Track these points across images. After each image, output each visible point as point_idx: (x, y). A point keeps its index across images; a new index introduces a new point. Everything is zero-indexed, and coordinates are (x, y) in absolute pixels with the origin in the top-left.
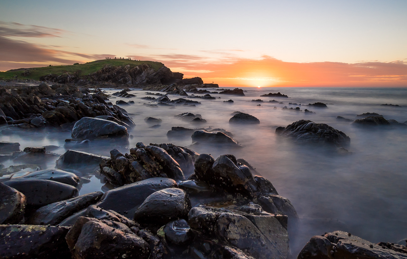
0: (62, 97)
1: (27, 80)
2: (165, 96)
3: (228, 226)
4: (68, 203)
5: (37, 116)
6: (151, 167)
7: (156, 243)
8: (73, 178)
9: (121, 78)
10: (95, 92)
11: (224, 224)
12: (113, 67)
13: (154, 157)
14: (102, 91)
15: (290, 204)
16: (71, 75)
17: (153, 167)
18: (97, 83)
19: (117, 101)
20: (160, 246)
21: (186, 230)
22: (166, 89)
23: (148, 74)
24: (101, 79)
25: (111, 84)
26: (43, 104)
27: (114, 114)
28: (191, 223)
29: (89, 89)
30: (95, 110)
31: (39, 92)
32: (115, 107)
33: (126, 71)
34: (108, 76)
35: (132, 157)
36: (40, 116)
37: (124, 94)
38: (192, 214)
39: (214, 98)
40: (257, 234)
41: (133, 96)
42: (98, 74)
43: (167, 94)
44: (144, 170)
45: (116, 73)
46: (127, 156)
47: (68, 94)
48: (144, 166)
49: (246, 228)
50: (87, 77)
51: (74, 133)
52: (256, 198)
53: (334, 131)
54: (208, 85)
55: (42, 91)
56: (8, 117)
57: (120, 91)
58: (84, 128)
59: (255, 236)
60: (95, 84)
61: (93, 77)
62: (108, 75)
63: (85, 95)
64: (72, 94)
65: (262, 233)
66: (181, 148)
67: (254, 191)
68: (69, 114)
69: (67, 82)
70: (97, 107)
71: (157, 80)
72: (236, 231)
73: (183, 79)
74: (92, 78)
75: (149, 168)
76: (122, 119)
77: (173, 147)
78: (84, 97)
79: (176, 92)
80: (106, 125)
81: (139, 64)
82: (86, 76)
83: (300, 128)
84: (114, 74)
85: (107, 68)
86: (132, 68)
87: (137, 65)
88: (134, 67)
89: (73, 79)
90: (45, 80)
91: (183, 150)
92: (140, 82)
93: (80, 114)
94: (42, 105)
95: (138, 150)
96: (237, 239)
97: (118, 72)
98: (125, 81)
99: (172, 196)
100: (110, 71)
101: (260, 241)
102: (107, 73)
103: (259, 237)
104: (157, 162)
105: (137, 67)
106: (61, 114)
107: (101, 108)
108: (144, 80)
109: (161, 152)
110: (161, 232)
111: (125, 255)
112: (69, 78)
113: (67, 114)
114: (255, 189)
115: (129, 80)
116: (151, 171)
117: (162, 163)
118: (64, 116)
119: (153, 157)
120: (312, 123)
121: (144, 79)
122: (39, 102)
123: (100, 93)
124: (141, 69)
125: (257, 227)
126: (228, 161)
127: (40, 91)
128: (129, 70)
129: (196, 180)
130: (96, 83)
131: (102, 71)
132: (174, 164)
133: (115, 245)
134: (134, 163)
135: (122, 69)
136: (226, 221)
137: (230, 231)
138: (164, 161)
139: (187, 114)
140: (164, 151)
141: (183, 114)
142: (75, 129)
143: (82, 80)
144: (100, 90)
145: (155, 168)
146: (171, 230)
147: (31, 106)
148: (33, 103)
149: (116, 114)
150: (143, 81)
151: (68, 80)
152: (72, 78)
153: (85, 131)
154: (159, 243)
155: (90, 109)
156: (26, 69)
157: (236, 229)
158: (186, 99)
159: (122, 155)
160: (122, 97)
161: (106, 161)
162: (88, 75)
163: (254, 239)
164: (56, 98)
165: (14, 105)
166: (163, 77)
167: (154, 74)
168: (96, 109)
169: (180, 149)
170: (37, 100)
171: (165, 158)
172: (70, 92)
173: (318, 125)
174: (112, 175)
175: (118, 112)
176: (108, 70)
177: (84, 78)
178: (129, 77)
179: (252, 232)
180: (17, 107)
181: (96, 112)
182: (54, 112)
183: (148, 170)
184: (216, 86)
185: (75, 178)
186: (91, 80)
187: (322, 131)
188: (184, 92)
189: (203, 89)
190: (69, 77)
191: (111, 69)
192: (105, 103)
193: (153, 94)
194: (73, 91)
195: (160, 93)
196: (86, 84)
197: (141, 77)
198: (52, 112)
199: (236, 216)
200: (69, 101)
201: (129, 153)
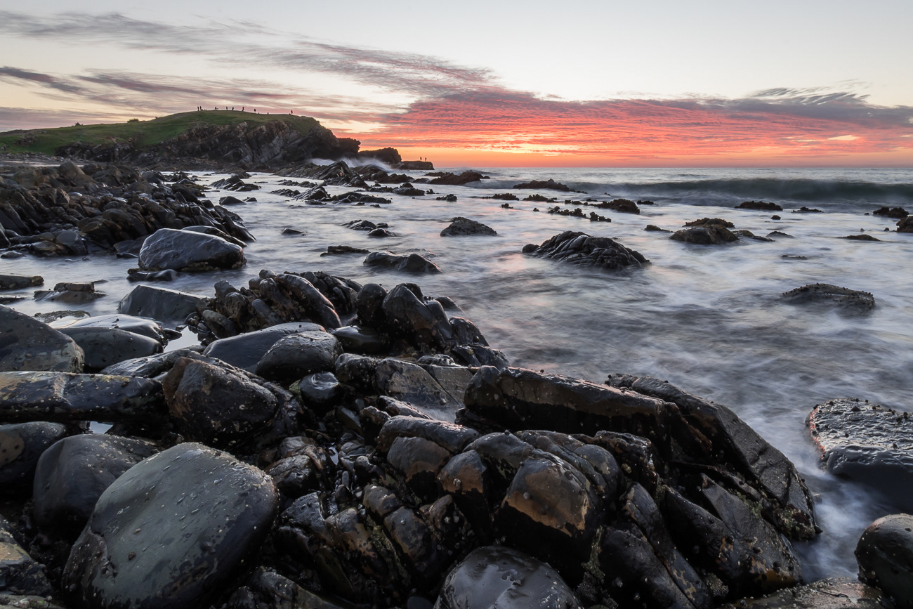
0: (108, 190)
1: (29, 154)
2: (321, 187)
3: (391, 376)
4: (150, 359)
5: (65, 228)
6: (284, 309)
7: (288, 399)
8: (152, 328)
9: (228, 151)
10: (174, 179)
11: (386, 373)
12: (212, 127)
13: (291, 293)
14: (190, 176)
15: (503, 357)
16: (122, 144)
17: (288, 308)
18: (178, 160)
19: (222, 199)
20: (293, 402)
21: (333, 385)
22: (324, 174)
23: (286, 141)
24: (186, 153)
25: (208, 162)
26: (74, 205)
27: (216, 222)
28: (339, 373)
29: (162, 173)
30: (180, 216)
31: (58, 180)
32: (219, 210)
33: (239, 136)
34: (202, 146)
35: (252, 293)
36: (70, 228)
37: (235, 183)
38: (341, 362)
39: (420, 193)
40: (436, 389)
41: (253, 187)
42: (180, 143)
43: (324, 185)
44: (272, 314)
45: (217, 140)
46: (243, 290)
47: (119, 185)
48: (273, 307)
49: (418, 381)
50: (157, 148)
51: (144, 258)
52: (448, 348)
53: (622, 249)
54: (410, 165)
55: (65, 179)
56: (8, 230)
57: (227, 177)
58: (162, 249)
59: (432, 392)
60: (174, 163)
61: (169, 148)
62: (200, 143)
63: (155, 185)
64: (129, 185)
65: (444, 389)
66: (338, 280)
67: (447, 339)
68: (129, 224)
69: (114, 158)
70: (184, 210)
71: (305, 153)
72: (403, 382)
73: (359, 151)
74: (169, 151)
75: (281, 310)
76: (234, 233)
77: (324, 277)
78: (155, 189)
79: (343, 180)
80: (203, 243)
81: (266, 120)
82: (155, 146)
83: (563, 245)
84: (215, 142)
85: (200, 130)
86: (252, 128)
87: (262, 124)
88: (255, 127)
89: (127, 151)
90: (66, 154)
91: (341, 282)
92: (270, 157)
93: (152, 223)
94: (72, 207)
95: (264, 281)
96: (403, 394)
97: (224, 137)
98: (238, 156)
99: (314, 341)
100: (205, 136)
101: (439, 398)
102: (200, 140)
103: (438, 393)
104: (296, 300)
105: (264, 127)
106: (113, 223)
107: (192, 213)
108: (278, 154)
109: (301, 283)
110: (295, 386)
111: (243, 406)
112: (117, 150)
113: (126, 222)
114: (448, 335)
115: (246, 154)
116: (284, 315)
117: (303, 303)
118: (120, 227)
119: (289, 292)
120: (585, 236)
121: (278, 151)
122: (66, 201)
123: (185, 181)
124: (271, 130)
125: (437, 380)
126: (407, 294)
127: (61, 178)
128: (245, 134)
129: (359, 326)
130: (176, 160)
131: (188, 135)
132: (324, 302)
133: (228, 392)
134: (256, 302)
135: (230, 132)
136: (389, 369)
137: (393, 382)
138: (307, 298)
139: (361, 222)
140: (307, 282)
141: (352, 223)
142: (145, 251)
143: (146, 155)
144: (185, 176)
145: (292, 311)
146: (309, 383)
147: (52, 208)
148: (55, 202)
149: (222, 223)
150: (275, 156)
151: (117, 154)
152: (124, 149)
153: (163, 254)
154: (292, 398)
155: (170, 214)
156: (26, 131)
157: (404, 380)
158: (362, 193)
159: (235, 290)
160: (233, 189)
161: (207, 301)
162: (160, 144)
163: (429, 396)
164: (97, 192)
165: (17, 206)
166: (317, 148)
167: (299, 141)
168: (183, 214)
169: (336, 281)
170: (63, 196)
171: (309, 292)
172: (123, 179)
173: (594, 241)
174: (218, 322)
175: (226, 219)
176: (202, 133)
177: (150, 150)
178: (244, 148)
179: (428, 387)
180: (24, 211)
181: (182, 219)
182: (100, 219)
183: (280, 314)
184: (428, 166)
185: (155, 328)
186: (166, 155)
187: (599, 250)
188: (359, 178)
189: (399, 173)
190: (119, 149)
191: (208, 132)
192: (199, 203)
193: (296, 184)
194: (129, 178)
195: (311, 181)
196: (155, 163)
197: (272, 147)
198: (97, 220)
199: (405, 364)
200: (125, 197)
201: (247, 287)
